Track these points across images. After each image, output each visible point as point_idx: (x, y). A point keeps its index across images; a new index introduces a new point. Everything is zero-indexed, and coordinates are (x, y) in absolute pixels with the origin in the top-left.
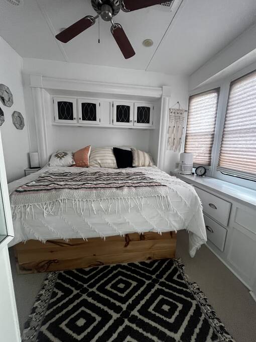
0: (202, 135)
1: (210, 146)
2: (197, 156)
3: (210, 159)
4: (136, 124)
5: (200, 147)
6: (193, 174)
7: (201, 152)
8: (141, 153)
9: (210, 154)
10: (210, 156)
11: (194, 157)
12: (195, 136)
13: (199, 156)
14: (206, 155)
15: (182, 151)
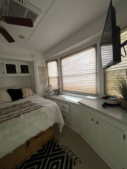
0: (54, 78)
1: (58, 82)
2: (54, 86)
3: (59, 87)
4: (21, 74)
5: (54, 83)
6: (54, 94)
7: (55, 84)
8: (27, 89)
9: (59, 85)
10: (59, 86)
11: (53, 87)
12: (52, 78)
13: (55, 86)
14: (57, 86)
15: (48, 85)
